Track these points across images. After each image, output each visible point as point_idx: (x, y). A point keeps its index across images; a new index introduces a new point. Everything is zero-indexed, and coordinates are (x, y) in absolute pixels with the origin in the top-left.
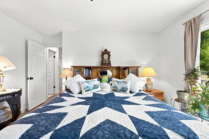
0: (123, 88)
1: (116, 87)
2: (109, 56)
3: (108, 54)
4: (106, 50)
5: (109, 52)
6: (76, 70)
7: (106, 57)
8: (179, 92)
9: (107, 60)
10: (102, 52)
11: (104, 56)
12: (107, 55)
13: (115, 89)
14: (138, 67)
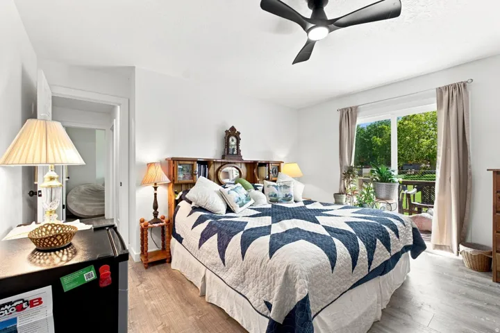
0: (287, 196)
1: (276, 195)
2: (238, 140)
3: (237, 135)
4: (233, 129)
5: (239, 133)
6: (179, 167)
7: (233, 141)
8: (336, 196)
9: (236, 147)
10: (227, 131)
11: (230, 139)
12: (234, 139)
13: (275, 198)
14: (280, 163)
